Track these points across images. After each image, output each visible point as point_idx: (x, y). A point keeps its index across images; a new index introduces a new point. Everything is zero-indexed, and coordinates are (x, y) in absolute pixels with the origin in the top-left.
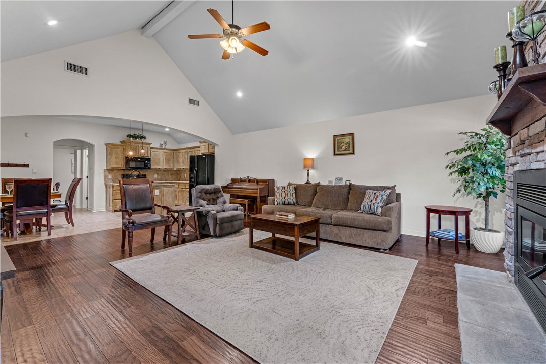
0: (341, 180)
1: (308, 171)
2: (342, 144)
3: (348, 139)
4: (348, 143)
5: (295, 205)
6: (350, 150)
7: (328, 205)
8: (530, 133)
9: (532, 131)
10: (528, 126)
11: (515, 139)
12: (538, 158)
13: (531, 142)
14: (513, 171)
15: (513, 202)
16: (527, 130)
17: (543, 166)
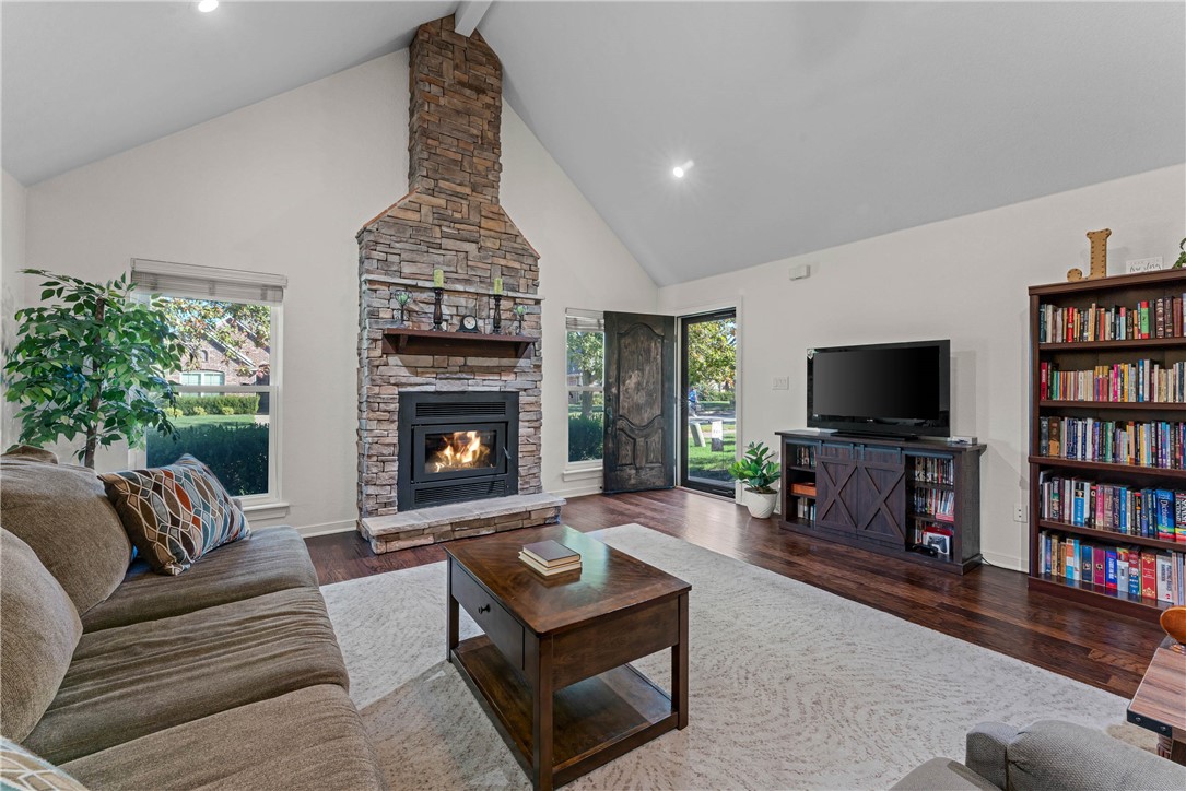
8: (468, 363)
9: (472, 361)
10: (465, 356)
11: (411, 359)
12: (485, 383)
13: (473, 370)
14: (396, 390)
15: (395, 426)
16: (462, 359)
17: (497, 389)
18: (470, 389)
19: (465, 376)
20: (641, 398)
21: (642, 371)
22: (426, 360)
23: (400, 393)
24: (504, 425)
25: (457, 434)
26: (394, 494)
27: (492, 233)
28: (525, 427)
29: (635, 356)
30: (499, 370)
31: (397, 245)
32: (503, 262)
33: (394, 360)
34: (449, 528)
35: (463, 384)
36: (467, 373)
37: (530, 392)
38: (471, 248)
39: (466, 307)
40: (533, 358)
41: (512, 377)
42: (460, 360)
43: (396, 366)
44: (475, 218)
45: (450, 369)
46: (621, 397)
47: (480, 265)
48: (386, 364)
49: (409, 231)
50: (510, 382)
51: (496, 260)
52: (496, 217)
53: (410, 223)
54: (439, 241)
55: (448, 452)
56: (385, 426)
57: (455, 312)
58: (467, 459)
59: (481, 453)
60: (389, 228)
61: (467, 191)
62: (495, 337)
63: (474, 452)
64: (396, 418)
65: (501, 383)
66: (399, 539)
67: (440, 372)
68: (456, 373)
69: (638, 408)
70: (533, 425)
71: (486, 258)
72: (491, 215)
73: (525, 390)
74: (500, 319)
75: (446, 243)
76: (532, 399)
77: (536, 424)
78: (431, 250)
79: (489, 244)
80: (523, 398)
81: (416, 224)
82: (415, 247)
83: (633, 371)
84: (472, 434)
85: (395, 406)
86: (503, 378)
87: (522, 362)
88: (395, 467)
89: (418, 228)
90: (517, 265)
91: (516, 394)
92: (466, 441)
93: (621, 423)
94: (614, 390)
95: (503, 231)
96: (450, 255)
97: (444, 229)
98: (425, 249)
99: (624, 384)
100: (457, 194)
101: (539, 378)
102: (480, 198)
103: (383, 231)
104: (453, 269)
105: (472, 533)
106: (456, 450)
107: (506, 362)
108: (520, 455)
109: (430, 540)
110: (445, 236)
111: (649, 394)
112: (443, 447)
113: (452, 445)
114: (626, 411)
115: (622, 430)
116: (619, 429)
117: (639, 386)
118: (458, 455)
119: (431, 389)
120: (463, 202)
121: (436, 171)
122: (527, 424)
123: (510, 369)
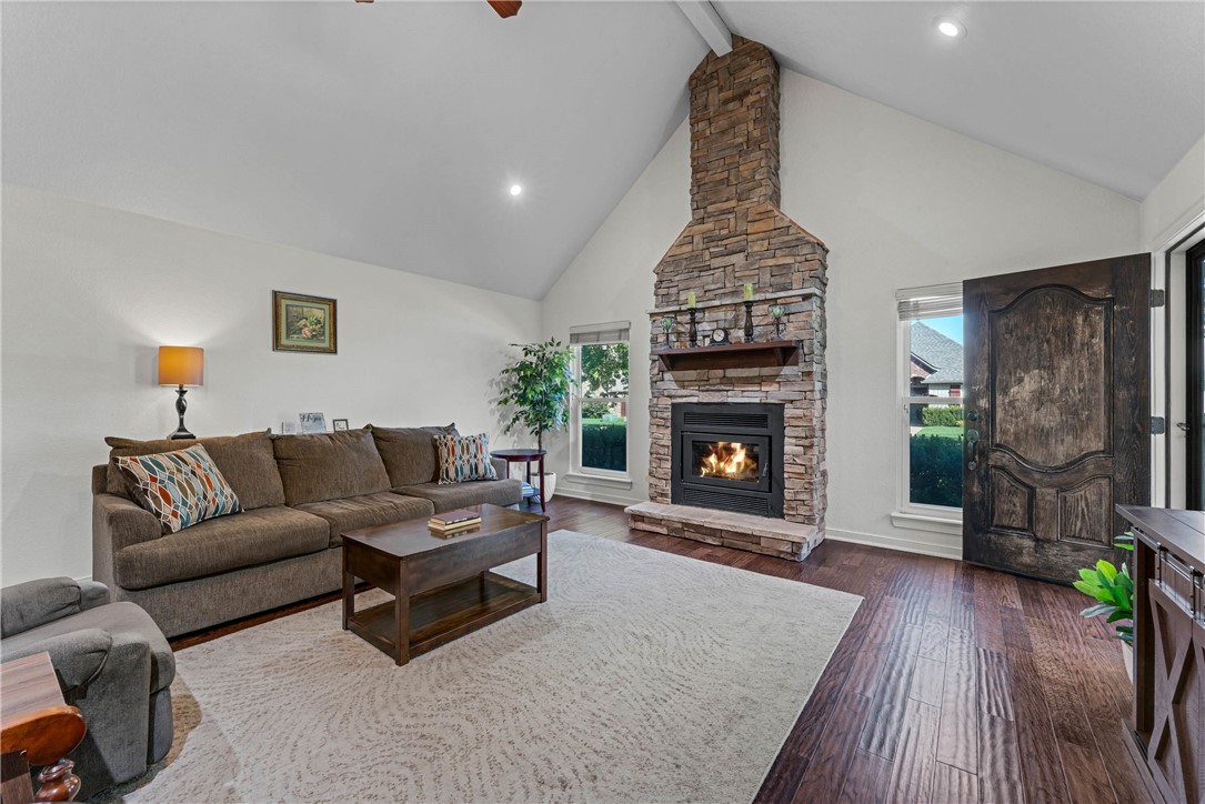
0: (318, 419)
1: (182, 392)
2: (303, 322)
3: (319, 313)
4: (319, 322)
5: (240, 512)
6: (323, 341)
7: (352, 487)
8: (728, 375)
9: (732, 373)
10: (724, 368)
11: (679, 374)
12: (745, 394)
13: (731, 382)
14: (669, 402)
15: (669, 431)
16: (721, 371)
17: (757, 401)
18: (730, 400)
19: (723, 387)
20: (1049, 418)
21: (1051, 369)
22: (691, 374)
23: (673, 405)
24: (767, 439)
25: (721, 444)
26: (669, 488)
27: (761, 235)
28: (791, 444)
29: (1033, 345)
30: (760, 380)
31: (677, 278)
32: (771, 262)
33: (668, 376)
34: (680, 526)
35: (723, 396)
36: (725, 384)
37: (798, 404)
38: (738, 259)
39: (725, 320)
40: (801, 365)
41: (775, 387)
42: (720, 373)
43: (669, 382)
44: (742, 227)
45: (711, 381)
46: (1000, 414)
47: (747, 273)
48: (663, 380)
49: (685, 263)
50: (772, 393)
51: (763, 263)
52: (764, 216)
53: (685, 256)
54: (708, 263)
55: (713, 459)
56: (662, 430)
57: (715, 327)
58: (731, 469)
59: (746, 466)
60: (670, 266)
61: (733, 203)
62: (751, 346)
63: (739, 464)
64: (669, 424)
65: (762, 394)
66: (643, 521)
67: (703, 384)
68: (715, 385)
69: (1043, 436)
70: (801, 442)
71: (752, 264)
72: (758, 217)
73: (792, 402)
74: (752, 326)
75: (716, 262)
76: (799, 412)
77: (807, 442)
78: (702, 274)
79: (756, 248)
80: (789, 411)
81: (688, 255)
82: (688, 276)
83: (1027, 371)
84: (736, 446)
85: (668, 414)
86: (763, 389)
87: (787, 370)
88: (669, 465)
89: (692, 257)
90: (789, 260)
91: (781, 406)
92: (730, 451)
93: (996, 457)
94: (984, 403)
95: (772, 227)
96: (718, 273)
97: (712, 250)
98: (696, 274)
99: (1005, 392)
100: (723, 212)
101: (811, 388)
102: (746, 204)
103: (666, 270)
104: (719, 285)
105: (698, 537)
106: (720, 459)
107: (767, 371)
108: (786, 475)
109: (664, 531)
110: (714, 256)
111: (1071, 411)
112: (709, 454)
113: (716, 453)
114: (1011, 438)
115: (1002, 468)
116: (995, 467)
117: (1041, 398)
118: (722, 464)
119: (694, 400)
120: (730, 216)
121: (705, 199)
122: (794, 441)
123: (771, 379)
